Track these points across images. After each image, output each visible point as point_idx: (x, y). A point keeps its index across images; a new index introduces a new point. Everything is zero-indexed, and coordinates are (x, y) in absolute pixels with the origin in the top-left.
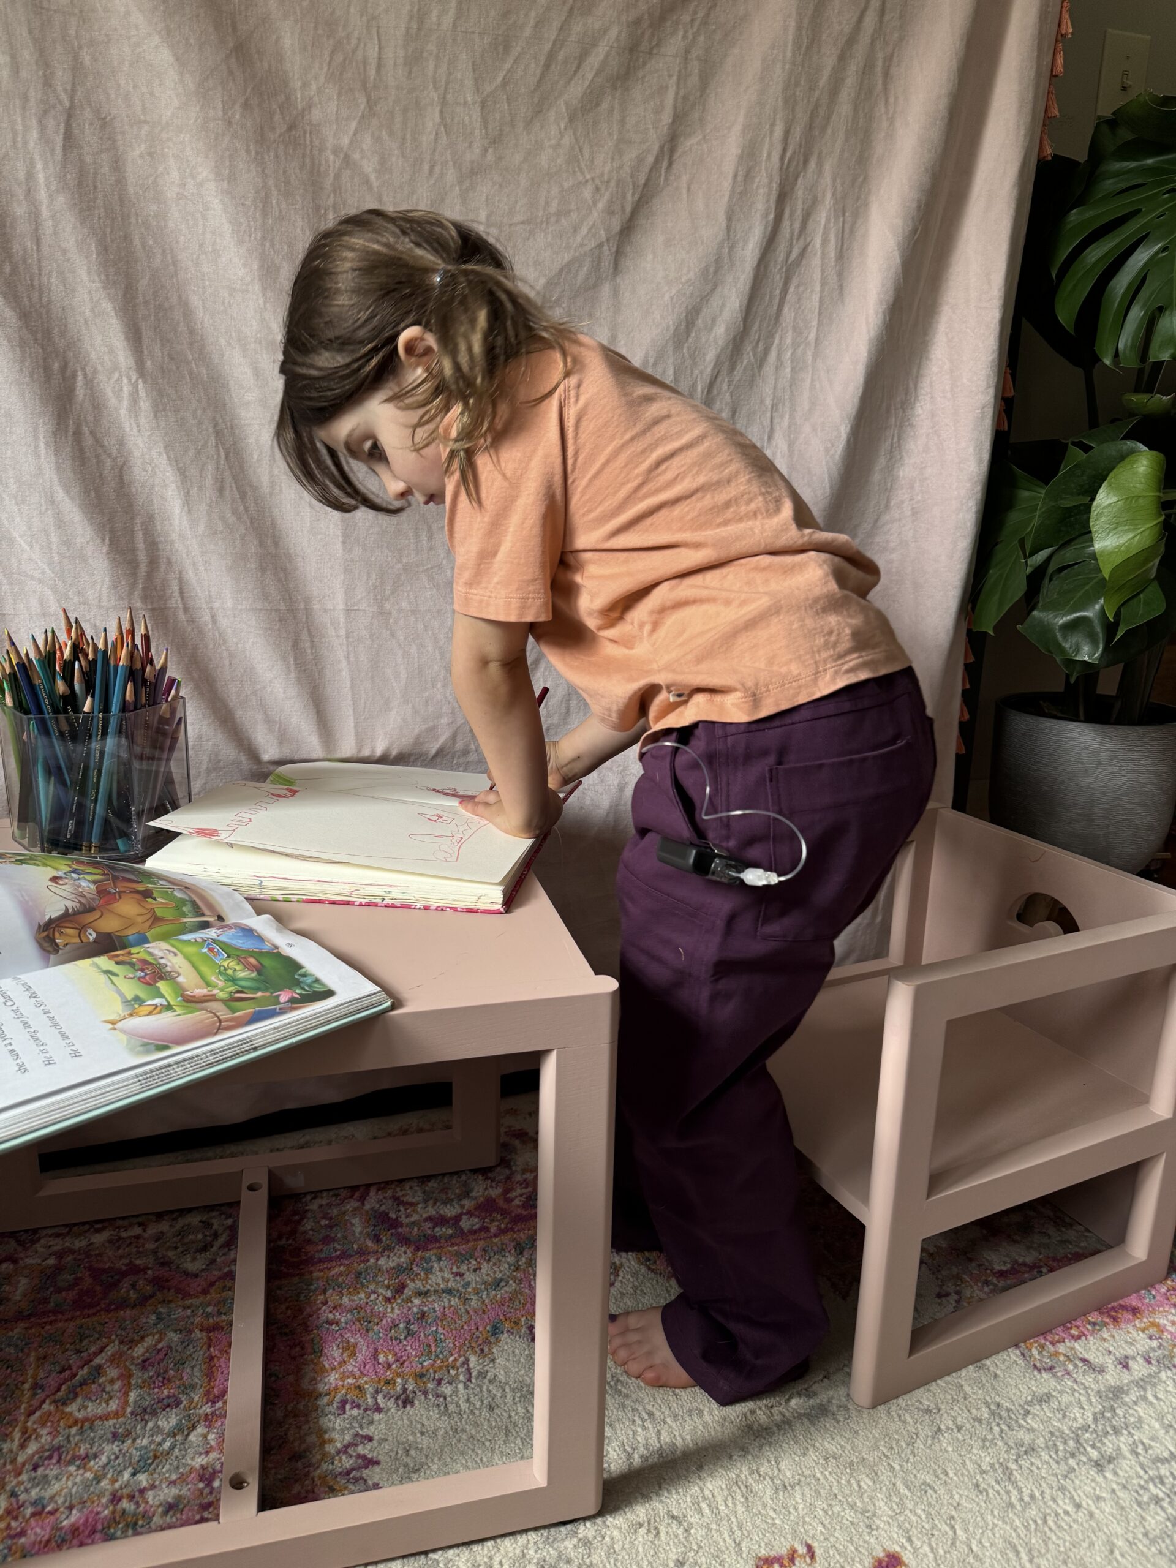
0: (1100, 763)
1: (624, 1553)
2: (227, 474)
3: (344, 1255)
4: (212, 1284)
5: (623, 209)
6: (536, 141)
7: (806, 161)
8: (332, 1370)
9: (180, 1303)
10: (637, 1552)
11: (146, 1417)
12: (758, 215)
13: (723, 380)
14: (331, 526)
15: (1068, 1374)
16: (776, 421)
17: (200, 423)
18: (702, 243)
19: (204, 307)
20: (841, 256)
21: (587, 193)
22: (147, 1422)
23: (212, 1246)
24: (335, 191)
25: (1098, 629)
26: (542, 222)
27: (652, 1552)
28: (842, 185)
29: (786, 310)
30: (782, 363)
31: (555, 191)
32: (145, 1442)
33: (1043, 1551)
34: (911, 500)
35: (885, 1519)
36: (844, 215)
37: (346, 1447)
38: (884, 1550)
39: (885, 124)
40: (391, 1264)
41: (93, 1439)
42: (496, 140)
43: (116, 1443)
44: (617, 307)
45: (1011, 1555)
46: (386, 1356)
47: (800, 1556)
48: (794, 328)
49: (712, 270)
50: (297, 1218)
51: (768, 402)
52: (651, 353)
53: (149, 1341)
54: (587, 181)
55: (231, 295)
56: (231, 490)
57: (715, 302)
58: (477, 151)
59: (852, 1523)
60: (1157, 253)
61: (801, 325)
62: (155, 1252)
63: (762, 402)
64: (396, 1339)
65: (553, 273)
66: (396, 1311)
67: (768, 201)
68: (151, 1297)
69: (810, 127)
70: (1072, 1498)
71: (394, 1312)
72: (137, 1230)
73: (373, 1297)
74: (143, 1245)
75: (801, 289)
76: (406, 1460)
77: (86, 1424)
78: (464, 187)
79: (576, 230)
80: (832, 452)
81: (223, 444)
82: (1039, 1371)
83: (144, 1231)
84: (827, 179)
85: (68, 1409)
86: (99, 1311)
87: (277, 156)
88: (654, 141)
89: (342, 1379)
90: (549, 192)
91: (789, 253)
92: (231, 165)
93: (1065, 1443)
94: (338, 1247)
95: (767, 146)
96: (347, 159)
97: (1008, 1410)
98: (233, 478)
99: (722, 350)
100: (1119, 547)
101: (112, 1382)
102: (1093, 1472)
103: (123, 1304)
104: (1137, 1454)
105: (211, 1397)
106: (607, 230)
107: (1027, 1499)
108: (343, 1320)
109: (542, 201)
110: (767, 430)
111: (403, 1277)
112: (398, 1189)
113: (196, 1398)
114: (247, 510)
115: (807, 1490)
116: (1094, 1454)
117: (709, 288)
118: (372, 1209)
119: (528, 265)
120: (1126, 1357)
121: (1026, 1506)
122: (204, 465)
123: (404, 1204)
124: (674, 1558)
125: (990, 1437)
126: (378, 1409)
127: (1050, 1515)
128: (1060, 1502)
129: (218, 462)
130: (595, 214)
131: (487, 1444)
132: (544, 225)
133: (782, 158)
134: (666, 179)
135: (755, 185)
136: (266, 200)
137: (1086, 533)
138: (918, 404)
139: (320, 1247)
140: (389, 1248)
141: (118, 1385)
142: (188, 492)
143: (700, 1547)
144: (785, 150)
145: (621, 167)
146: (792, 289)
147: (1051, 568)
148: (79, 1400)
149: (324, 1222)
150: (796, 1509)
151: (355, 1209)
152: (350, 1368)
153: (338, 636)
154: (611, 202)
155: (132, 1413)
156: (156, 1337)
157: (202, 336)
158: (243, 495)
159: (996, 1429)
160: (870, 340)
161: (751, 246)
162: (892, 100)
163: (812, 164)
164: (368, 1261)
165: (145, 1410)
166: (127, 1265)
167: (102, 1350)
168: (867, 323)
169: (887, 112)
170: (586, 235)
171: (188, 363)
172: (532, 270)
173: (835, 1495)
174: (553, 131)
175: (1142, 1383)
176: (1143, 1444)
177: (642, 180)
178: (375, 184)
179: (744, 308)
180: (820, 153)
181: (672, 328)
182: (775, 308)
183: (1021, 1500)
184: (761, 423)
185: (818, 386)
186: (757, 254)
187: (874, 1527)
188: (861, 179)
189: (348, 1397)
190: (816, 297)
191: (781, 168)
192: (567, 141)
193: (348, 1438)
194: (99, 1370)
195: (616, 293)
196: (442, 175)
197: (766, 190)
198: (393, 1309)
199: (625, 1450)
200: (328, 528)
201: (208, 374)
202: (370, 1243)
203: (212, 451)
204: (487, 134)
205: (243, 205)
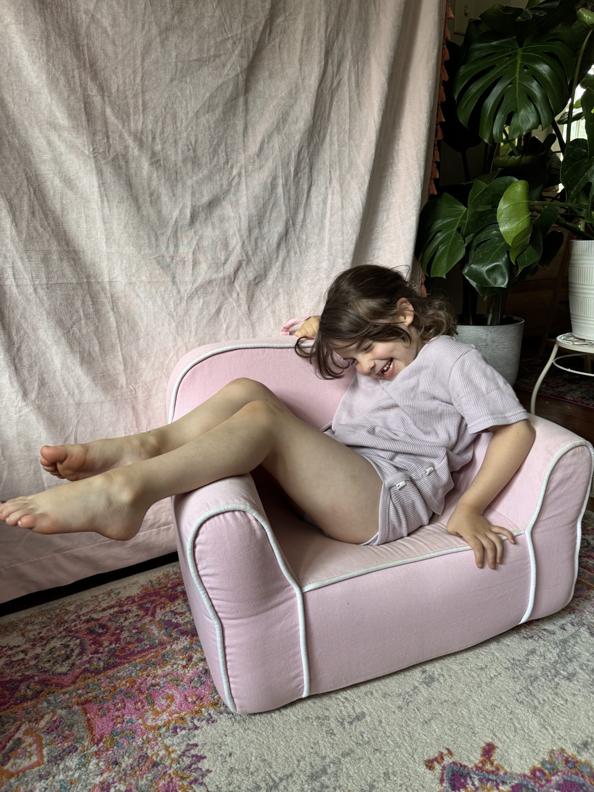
0: (487, 345)
1: (355, 775)
2: (36, 203)
3: (152, 647)
4: (77, 677)
5: (248, 55)
6: (201, 13)
7: (337, 35)
8: (163, 711)
9: (60, 691)
10: (362, 773)
11: (58, 762)
12: (316, 62)
13: (305, 151)
14: (99, 233)
15: (540, 637)
16: (333, 173)
17: (17, 172)
18: (288, 77)
19: (13, 102)
20: (358, 85)
21: (229, 45)
22: (59, 765)
23: (72, 656)
24: (87, 36)
25: (505, 270)
26: (206, 60)
27: (370, 772)
28: (356, 47)
29: (332, 114)
30: (333, 143)
31: (212, 43)
32: (61, 777)
33: (558, 726)
34: (400, 214)
35: (480, 727)
36: (358, 64)
37: (184, 753)
38: (485, 743)
39: (375, 17)
40: (180, 647)
41: (27, 781)
42: (179, 11)
43: (43, 781)
44: (247, 111)
45: (544, 731)
46: (192, 698)
47: (446, 755)
48: (338, 124)
49: (294, 92)
50: (118, 631)
51: (327, 163)
52: (266, 136)
53: (47, 718)
54: (229, 38)
55: (30, 95)
56: (39, 213)
57: (297, 109)
58: (169, 17)
59: (465, 733)
60: (507, 85)
61: (341, 122)
62: (36, 666)
63: (324, 163)
64: (195, 687)
65: (213, 90)
66: (191, 672)
67: (320, 54)
68: (41, 692)
69: (338, 16)
70: (562, 697)
71: (190, 673)
72: (21, 656)
73: (175, 666)
74: (28, 663)
75: (339, 103)
76: (221, 752)
77: (20, 774)
78: (162, 38)
79: (224, 66)
80: (362, 190)
81: (32, 185)
82: (527, 639)
83: (26, 655)
84: (348, 45)
85: (6, 768)
86: (11, 705)
87: (52, 12)
88: (262, 17)
89: (171, 715)
90: (209, 43)
91: (332, 83)
92: (24, 15)
93: (550, 671)
94: (146, 642)
95: (317, 25)
96: (93, 17)
97: (519, 661)
98: (40, 205)
99: (303, 134)
100: (512, 229)
101: (30, 745)
102: (567, 682)
103: (25, 699)
104: (584, 670)
105: (96, 740)
106: (241, 66)
107: (542, 702)
108: (161, 682)
109: (206, 48)
110: (329, 178)
111: (190, 653)
112: (172, 606)
113: (86, 744)
114: (49, 225)
115: (438, 722)
116: (565, 673)
117: (293, 101)
118: (161, 619)
119: (199, 85)
120: (563, 625)
121: (543, 706)
122: (22, 197)
123: (178, 614)
124: (382, 772)
125: (516, 676)
126: (196, 728)
127: (555, 707)
128: (557, 700)
129: (30, 195)
130: (234, 57)
131: (264, 733)
132: (207, 63)
133: (326, 32)
134: (269, 39)
135: (313, 47)
136: (48, 38)
137: (494, 223)
138: (399, 165)
139: (137, 644)
140: (177, 639)
141: (34, 747)
142: (14, 214)
143: (394, 763)
144: (327, 28)
145: (246, 31)
146: (334, 103)
147: (475, 244)
148: (12, 761)
149: (134, 631)
150: (435, 732)
151: (151, 621)
152: (173, 708)
153: (106, 297)
154: (242, 51)
155: (48, 762)
156: (51, 714)
157: (13, 119)
158: (46, 216)
159: (517, 671)
160: (376, 130)
161: (313, 78)
162: (377, 4)
163: (341, 36)
164: (166, 648)
165: (56, 757)
166: (20, 676)
167: (18, 729)
168: (374, 121)
169: (375, 10)
170: (230, 69)
171: (7, 136)
172: (202, 88)
173: (452, 720)
174: (210, 7)
175: (573, 636)
176: (585, 664)
177: (257, 40)
178: (111, 33)
179: (312, 112)
180: (344, 30)
181: (275, 123)
182: (327, 113)
183: (540, 703)
184: (325, 174)
185: (352, 154)
186: (317, 82)
187: (476, 732)
188: (365, 45)
189: (177, 724)
190: (347, 108)
191: (326, 38)
192: (218, 13)
193: (183, 747)
194: (19, 741)
195: (246, 103)
196: (149, 30)
197: (319, 49)
198: (189, 671)
199: (338, 721)
200: (97, 234)
201: (19, 143)
202: (165, 638)
203: (26, 189)
204: (173, 7)
205: (34, 40)
